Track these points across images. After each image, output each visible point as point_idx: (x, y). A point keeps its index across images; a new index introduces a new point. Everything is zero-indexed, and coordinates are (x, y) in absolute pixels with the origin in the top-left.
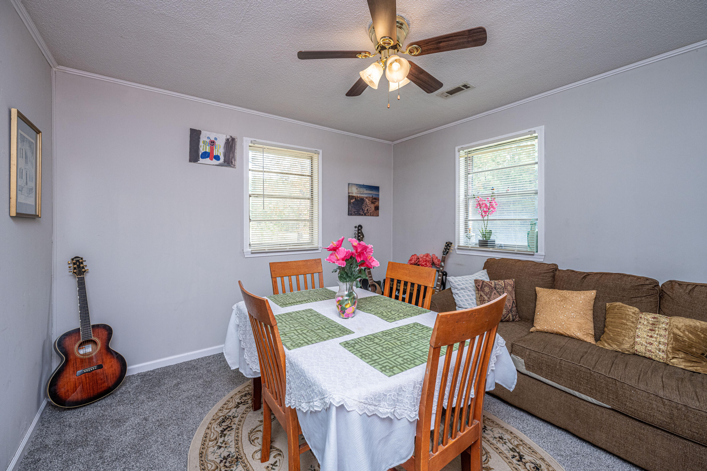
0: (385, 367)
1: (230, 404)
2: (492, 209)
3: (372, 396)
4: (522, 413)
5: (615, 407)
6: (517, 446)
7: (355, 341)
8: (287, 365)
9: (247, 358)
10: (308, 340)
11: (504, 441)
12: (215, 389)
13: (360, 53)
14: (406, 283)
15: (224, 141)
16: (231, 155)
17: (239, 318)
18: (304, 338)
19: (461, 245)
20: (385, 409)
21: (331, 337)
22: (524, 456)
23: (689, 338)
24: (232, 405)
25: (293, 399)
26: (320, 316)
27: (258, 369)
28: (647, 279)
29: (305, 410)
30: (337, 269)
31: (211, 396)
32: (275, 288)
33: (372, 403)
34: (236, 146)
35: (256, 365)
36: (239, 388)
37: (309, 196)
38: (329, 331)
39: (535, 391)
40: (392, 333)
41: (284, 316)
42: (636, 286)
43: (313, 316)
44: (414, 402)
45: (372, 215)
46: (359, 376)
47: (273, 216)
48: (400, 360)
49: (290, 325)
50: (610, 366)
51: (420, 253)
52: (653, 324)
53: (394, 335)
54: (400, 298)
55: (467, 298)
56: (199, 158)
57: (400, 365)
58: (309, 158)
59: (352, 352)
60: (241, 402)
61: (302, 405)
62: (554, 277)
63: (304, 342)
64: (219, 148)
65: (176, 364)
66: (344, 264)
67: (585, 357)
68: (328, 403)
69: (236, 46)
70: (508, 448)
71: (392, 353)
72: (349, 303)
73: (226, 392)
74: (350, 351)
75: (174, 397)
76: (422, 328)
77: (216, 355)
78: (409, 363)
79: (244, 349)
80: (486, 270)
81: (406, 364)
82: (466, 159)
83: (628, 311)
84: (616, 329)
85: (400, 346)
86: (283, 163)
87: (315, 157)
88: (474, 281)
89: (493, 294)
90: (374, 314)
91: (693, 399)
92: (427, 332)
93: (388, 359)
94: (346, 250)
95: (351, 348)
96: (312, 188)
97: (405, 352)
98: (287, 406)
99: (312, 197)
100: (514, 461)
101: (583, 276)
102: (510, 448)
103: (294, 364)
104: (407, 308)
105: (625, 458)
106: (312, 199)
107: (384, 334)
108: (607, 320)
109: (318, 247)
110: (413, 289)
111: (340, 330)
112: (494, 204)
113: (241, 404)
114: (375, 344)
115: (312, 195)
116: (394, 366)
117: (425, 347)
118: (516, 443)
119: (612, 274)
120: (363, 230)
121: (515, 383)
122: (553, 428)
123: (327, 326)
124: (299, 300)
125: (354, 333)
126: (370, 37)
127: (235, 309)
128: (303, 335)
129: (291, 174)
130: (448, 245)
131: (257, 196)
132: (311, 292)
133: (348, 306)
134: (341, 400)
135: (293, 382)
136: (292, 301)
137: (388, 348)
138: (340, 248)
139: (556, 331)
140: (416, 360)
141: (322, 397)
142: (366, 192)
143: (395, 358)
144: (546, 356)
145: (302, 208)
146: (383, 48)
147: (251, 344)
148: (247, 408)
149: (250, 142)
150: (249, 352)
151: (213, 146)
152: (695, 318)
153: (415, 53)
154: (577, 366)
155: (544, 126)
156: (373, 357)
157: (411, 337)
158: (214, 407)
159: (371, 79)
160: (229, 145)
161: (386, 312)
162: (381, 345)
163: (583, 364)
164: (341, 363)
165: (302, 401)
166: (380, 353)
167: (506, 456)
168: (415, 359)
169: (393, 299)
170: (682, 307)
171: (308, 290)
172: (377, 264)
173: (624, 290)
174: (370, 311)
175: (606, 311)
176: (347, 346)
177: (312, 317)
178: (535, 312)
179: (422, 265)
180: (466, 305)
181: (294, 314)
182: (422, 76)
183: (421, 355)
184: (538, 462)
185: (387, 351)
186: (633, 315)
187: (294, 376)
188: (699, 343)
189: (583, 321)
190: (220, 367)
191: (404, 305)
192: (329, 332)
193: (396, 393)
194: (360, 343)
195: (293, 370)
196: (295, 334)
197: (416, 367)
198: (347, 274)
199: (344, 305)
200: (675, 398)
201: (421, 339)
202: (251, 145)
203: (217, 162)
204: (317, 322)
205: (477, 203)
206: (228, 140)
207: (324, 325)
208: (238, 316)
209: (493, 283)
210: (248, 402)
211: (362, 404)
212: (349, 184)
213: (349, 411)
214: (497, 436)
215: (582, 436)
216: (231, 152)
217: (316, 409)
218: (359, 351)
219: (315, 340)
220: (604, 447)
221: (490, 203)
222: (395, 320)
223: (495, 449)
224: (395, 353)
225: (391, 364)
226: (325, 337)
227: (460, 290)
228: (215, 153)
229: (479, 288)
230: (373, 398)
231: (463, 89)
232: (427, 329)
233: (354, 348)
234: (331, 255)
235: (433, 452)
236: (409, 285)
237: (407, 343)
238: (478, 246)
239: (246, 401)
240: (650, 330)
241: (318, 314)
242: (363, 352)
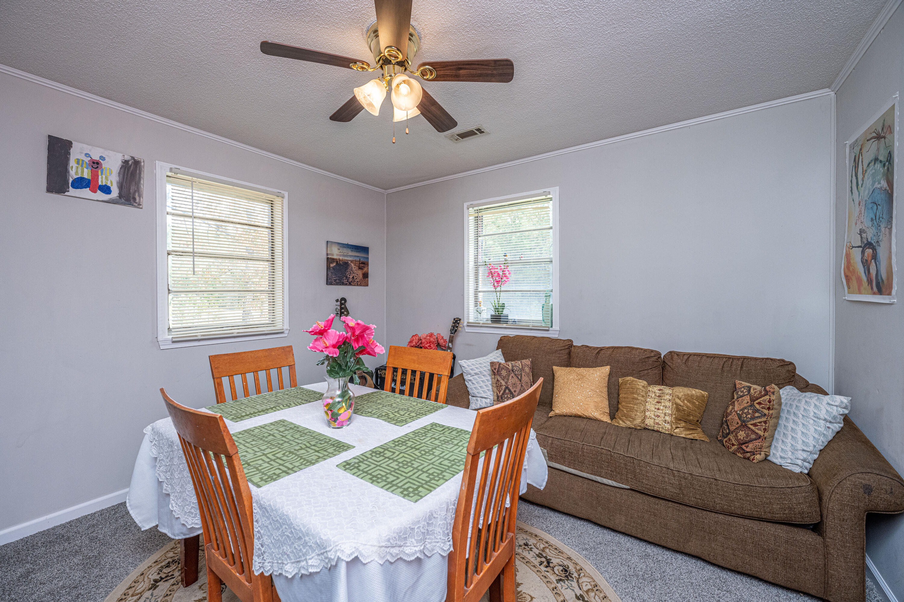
0: (406, 489)
1: (140, 587)
2: (505, 279)
3: (395, 535)
4: (544, 510)
5: (634, 487)
6: (543, 550)
7: (358, 459)
8: (254, 511)
9: (175, 508)
10: (286, 467)
11: (530, 547)
12: (107, 567)
13: (356, 63)
14: (404, 372)
15: (119, 164)
16: (133, 188)
17: (159, 447)
18: (280, 465)
19: (471, 321)
20: (413, 548)
21: (322, 457)
22: (551, 560)
23: (687, 407)
24: (144, 587)
25: (267, 561)
26: (300, 429)
27: (196, 524)
28: (652, 351)
29: (291, 574)
30: (324, 360)
31: (101, 580)
32: (220, 394)
33: (396, 544)
34: (142, 173)
35: (192, 517)
36: (156, 556)
37: (266, 254)
38: (317, 449)
39: (558, 483)
40: (406, 441)
41: (240, 436)
42: (644, 359)
43: (288, 430)
44: (447, 529)
45: (359, 284)
46: (375, 510)
47: (200, 285)
48: (424, 476)
49: (254, 448)
50: (627, 444)
51: (423, 333)
52: (659, 396)
53: (410, 444)
54: (397, 390)
55: (482, 384)
56: (69, 188)
57: (426, 484)
58: (267, 203)
59: (358, 476)
60: (161, 577)
61: (286, 567)
62: (569, 354)
63: (281, 471)
64: (108, 174)
65: (22, 540)
66: (336, 353)
67: (605, 437)
68: (333, 559)
69: (146, 11)
70: (535, 555)
71: (412, 469)
72: (343, 406)
73: (130, 568)
74: (353, 474)
75: (20, 598)
76: (442, 429)
77: (106, 509)
78: (437, 479)
79: (168, 495)
80: (500, 350)
81: (433, 481)
82: (477, 219)
83: (638, 385)
84: (629, 405)
85: (421, 456)
86: (217, 208)
87: (278, 202)
88: (489, 364)
89: (511, 377)
90: (378, 417)
91: (696, 467)
92: (449, 433)
93: (409, 477)
94: (338, 333)
95: (355, 470)
96: (272, 245)
97: (428, 464)
98: (256, 574)
99: (273, 258)
100: (543, 568)
101: (597, 351)
102: (536, 555)
103: (268, 508)
104: (419, 405)
105: (642, 537)
106: (273, 261)
107: (397, 444)
108: (621, 396)
109: (283, 329)
110: (415, 379)
111: (333, 445)
112: (507, 273)
113: (160, 581)
114: (387, 459)
115: (272, 256)
116: (419, 487)
117: (451, 454)
118: (542, 546)
119: (622, 348)
120: (347, 305)
121: (546, 480)
122: (575, 520)
123: (313, 443)
124: (262, 408)
125: (354, 447)
126: (368, 44)
127: (149, 433)
128: (278, 460)
129: (232, 223)
130: (457, 322)
131: (182, 254)
132: (278, 395)
133: (343, 412)
134: (354, 550)
135: (268, 536)
136: (249, 410)
137: (405, 463)
138: (330, 331)
139: (574, 413)
140: (444, 474)
141: (322, 551)
142: (351, 253)
143: (417, 475)
144: (568, 443)
145: (250, 274)
146: (386, 62)
147: (182, 485)
148: (173, 585)
149: (168, 170)
150: (180, 498)
151: (96, 170)
152: (690, 387)
153: (428, 77)
154: (599, 449)
155: (558, 187)
156: (388, 478)
157: (431, 443)
158: (107, 598)
159: (371, 101)
160: (128, 170)
161: (393, 413)
162: (395, 459)
163: (604, 446)
164: (345, 494)
165: (286, 562)
166: (397, 471)
167: (533, 565)
168: (443, 472)
169: (397, 395)
170: (681, 376)
171: (274, 392)
172: (382, 350)
173: (633, 363)
174: (371, 414)
175: (618, 387)
176: (348, 469)
177: (287, 432)
178: (552, 394)
179: (426, 348)
180: (481, 394)
181: (257, 430)
182: (433, 108)
183: (450, 465)
184: (566, 563)
185: (405, 467)
186: (643, 389)
187: (270, 527)
188: (695, 411)
189: (599, 399)
190: (117, 529)
191: (414, 402)
192: (318, 451)
193: (426, 523)
194: (366, 460)
195: (267, 517)
196: (263, 460)
197: (447, 483)
198: (340, 366)
199: (336, 411)
200: (683, 468)
201: (444, 444)
202: (170, 174)
203: (106, 197)
204: (295, 438)
205: (489, 271)
206: (126, 162)
207: (308, 442)
208: (155, 444)
209: (510, 365)
210: (173, 575)
211: (383, 548)
212: (327, 242)
213: (367, 563)
214: (522, 543)
215: (603, 524)
216: (134, 183)
217: (311, 570)
218: (366, 472)
219: (298, 467)
220: (623, 530)
221: (503, 271)
222: (406, 422)
223: (521, 559)
224: (416, 468)
225: (414, 484)
226: (313, 460)
227: (473, 376)
228: (102, 181)
229: (496, 371)
230: (397, 537)
231: (476, 134)
232: (449, 429)
233: (359, 470)
234: (316, 340)
235: (467, 587)
236: (409, 373)
237: (428, 452)
238: (490, 322)
239: (170, 574)
240: (657, 402)
241: (295, 427)
242: (373, 474)
